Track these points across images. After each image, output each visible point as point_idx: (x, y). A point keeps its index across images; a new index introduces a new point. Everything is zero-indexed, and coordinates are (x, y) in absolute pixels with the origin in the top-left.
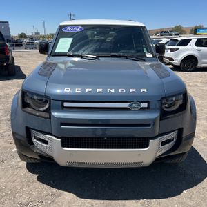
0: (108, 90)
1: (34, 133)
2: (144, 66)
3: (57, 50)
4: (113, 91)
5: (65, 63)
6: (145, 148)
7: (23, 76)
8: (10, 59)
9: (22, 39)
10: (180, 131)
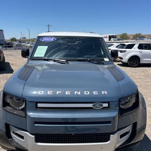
0: (75, 92)
1: (12, 129)
2: (103, 68)
3: (36, 55)
4: (79, 94)
5: (41, 65)
6: (106, 141)
7: (11, 71)
8: (2, 58)
9: (13, 42)
10: (135, 125)
